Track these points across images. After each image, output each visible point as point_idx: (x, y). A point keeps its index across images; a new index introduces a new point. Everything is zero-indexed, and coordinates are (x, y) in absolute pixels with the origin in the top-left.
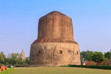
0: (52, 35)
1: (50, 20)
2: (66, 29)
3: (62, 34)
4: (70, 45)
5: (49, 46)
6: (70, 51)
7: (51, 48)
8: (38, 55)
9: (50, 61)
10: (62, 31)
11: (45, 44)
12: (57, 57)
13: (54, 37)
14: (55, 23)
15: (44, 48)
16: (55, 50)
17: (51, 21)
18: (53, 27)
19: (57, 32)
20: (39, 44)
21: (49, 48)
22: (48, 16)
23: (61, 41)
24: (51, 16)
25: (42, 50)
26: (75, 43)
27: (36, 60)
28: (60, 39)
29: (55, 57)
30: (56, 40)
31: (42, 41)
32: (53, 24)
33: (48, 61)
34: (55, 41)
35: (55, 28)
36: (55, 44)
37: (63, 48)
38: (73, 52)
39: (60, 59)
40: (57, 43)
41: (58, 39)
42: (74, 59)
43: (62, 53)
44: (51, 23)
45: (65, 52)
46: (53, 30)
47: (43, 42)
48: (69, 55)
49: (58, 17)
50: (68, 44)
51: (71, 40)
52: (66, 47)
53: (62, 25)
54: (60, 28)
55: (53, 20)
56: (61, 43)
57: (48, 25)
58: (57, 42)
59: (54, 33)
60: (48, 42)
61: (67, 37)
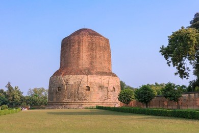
0: (78, 65)
1: (75, 42)
2: (98, 56)
3: (91, 63)
4: (102, 78)
5: (72, 79)
6: (101, 87)
7: (75, 83)
8: (57, 93)
9: (73, 101)
10: (92, 58)
11: (67, 77)
12: (83, 95)
13: (80, 67)
14: (81, 47)
15: (65, 83)
16: (79, 85)
17: (77, 43)
18: (79, 52)
19: (84, 60)
20: (59, 77)
21: (71, 82)
22: (72, 38)
23: (88, 72)
24: (76, 36)
25: (62, 85)
26: (110, 76)
27: (55, 99)
28: (88, 69)
29: (80, 95)
30: (83, 71)
31: (63, 73)
32: (79, 48)
33: (70, 100)
34: (80, 72)
35: (81, 53)
36: (80, 77)
37: (91, 83)
38: (107, 88)
39: (87, 98)
40: (82, 76)
41: (84, 70)
42: (107, 97)
43: (89, 90)
44: (77, 46)
45: (95, 89)
46: (79, 57)
47: (65, 75)
48: (100, 92)
49: (86, 39)
50: (99, 77)
51: (106, 70)
52: (96, 81)
53: (92, 50)
54: (89, 53)
55: (79, 43)
56: (89, 76)
57: (71, 50)
58: (84, 74)
59: (80, 62)
60: (71, 74)
61: (98, 66)
